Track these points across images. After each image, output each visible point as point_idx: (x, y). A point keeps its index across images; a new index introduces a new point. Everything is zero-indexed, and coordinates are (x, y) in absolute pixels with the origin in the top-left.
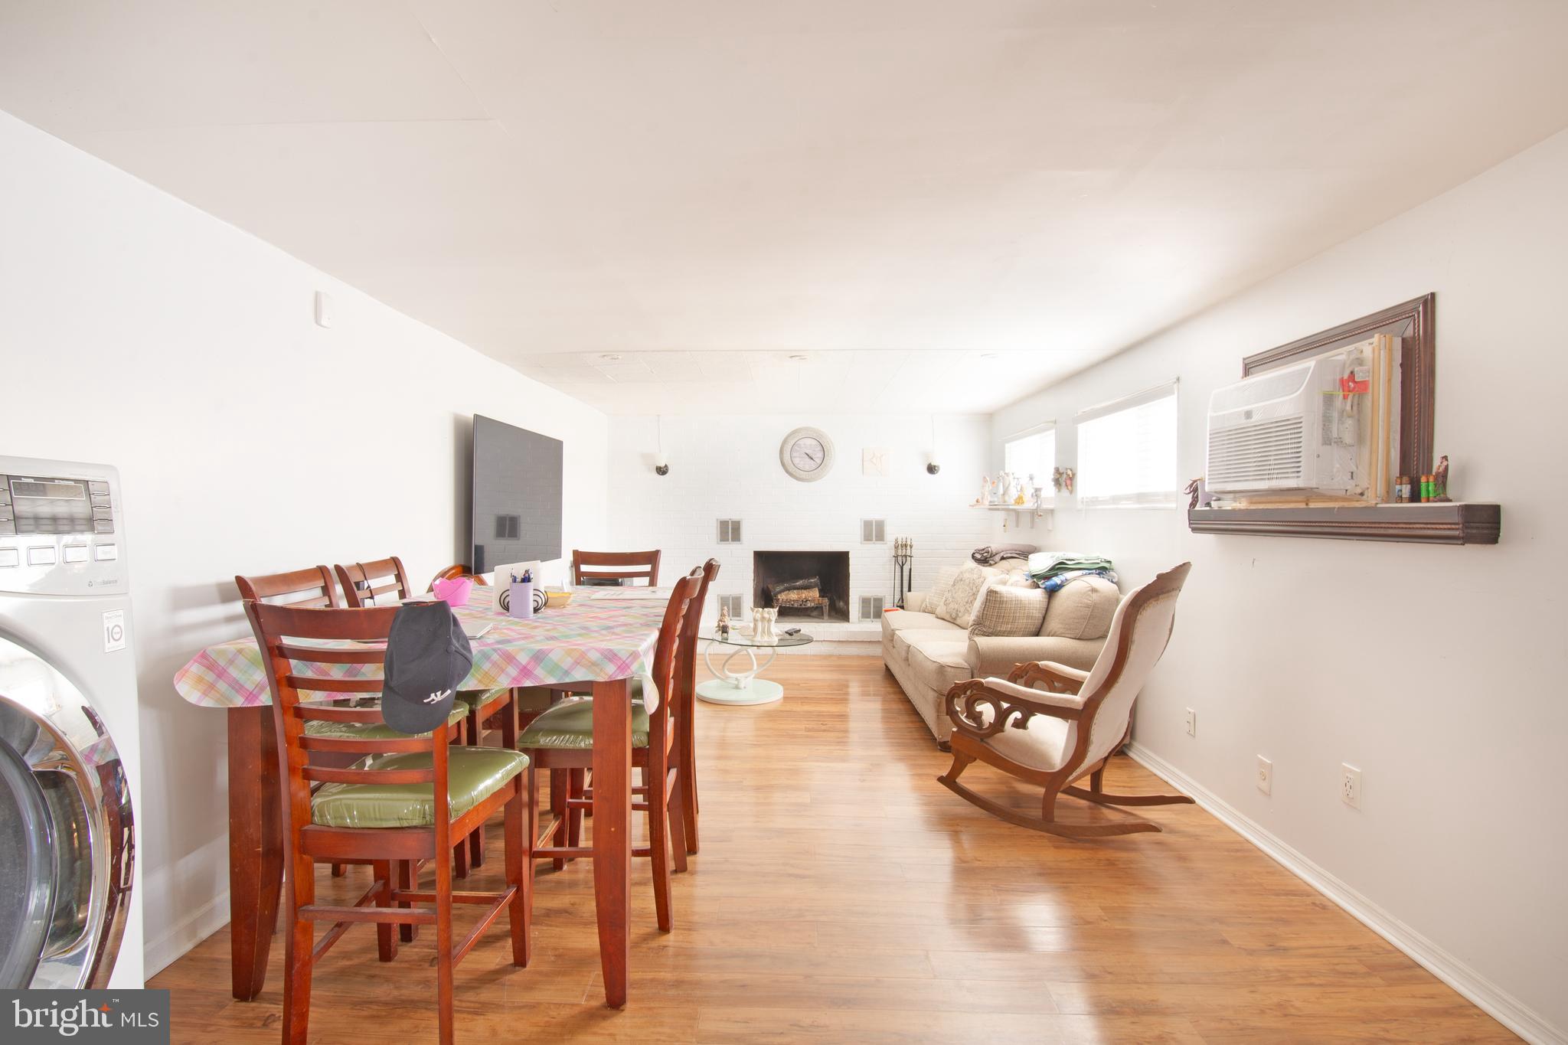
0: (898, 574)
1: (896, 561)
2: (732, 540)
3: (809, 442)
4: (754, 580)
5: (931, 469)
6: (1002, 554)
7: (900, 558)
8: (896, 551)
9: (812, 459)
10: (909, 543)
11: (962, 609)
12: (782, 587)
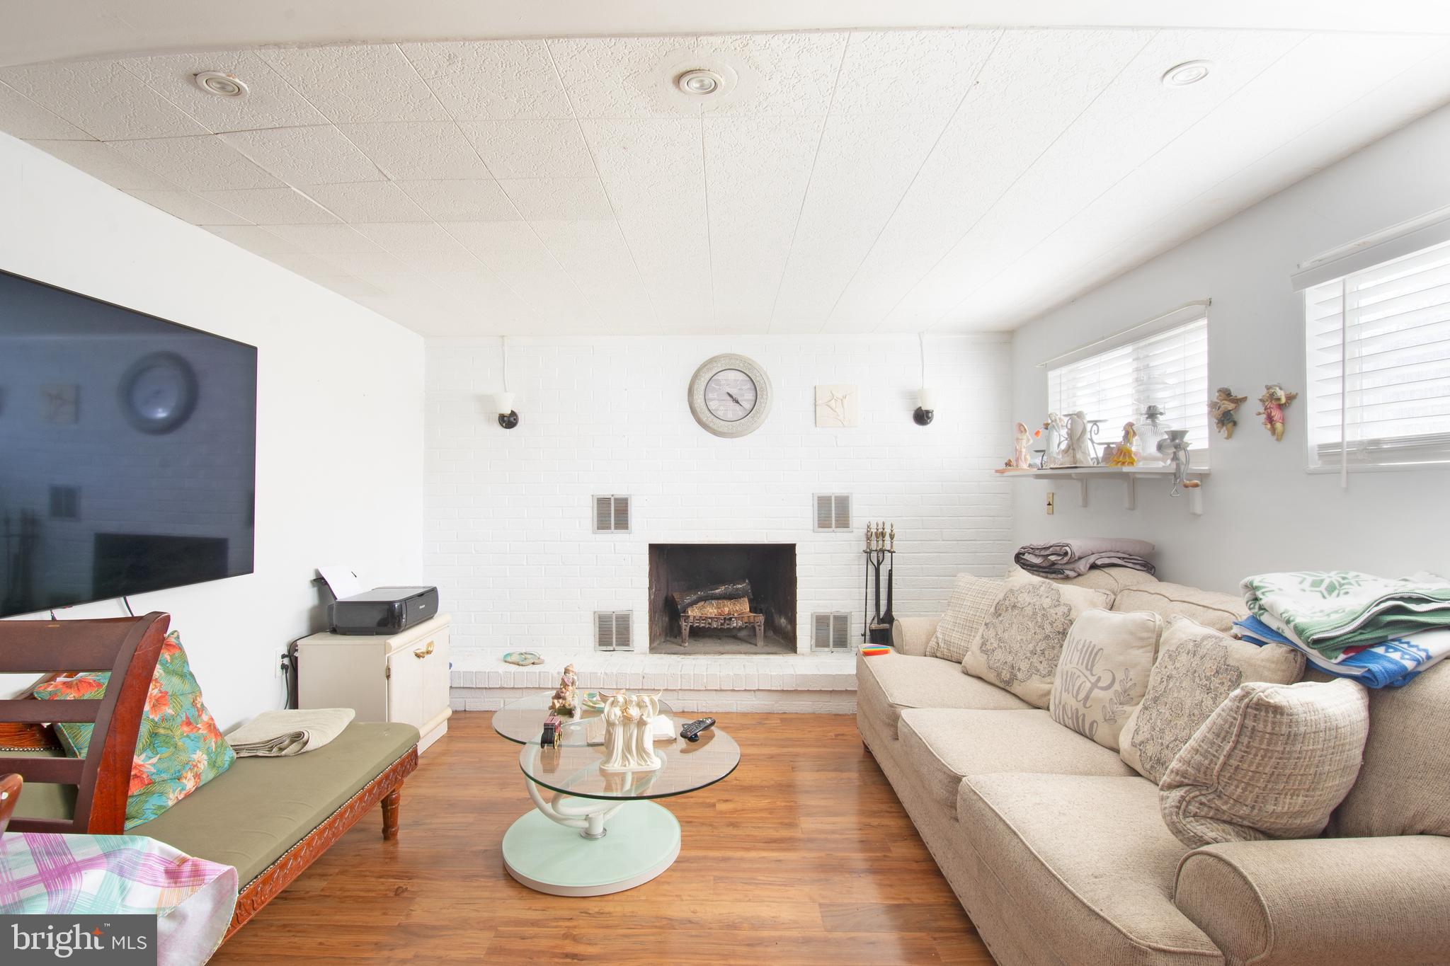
0: (872, 578)
1: (869, 559)
2: (616, 528)
3: (732, 375)
4: (650, 588)
5: (922, 417)
6: (1092, 559)
7: (874, 555)
8: (869, 545)
9: (737, 402)
10: (888, 531)
11: (1024, 665)
12: (694, 597)
